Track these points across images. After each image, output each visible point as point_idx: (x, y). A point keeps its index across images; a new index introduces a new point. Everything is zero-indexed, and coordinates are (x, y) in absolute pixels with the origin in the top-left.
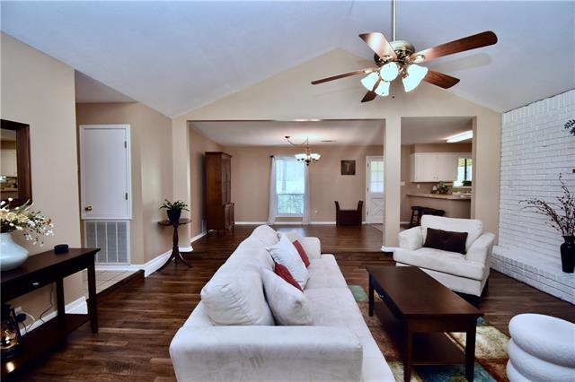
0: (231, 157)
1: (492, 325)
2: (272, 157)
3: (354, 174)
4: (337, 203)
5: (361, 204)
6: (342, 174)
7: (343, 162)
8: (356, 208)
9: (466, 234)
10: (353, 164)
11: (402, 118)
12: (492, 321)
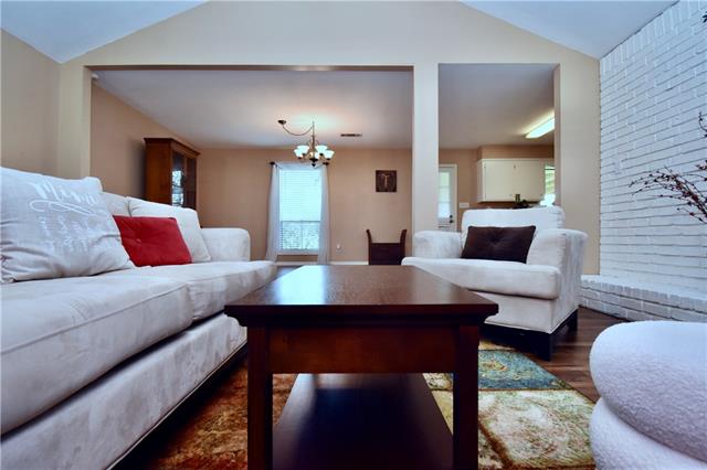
0: (198, 154)
1: (573, 389)
2: (272, 163)
3: (395, 190)
4: (368, 231)
5: (404, 234)
6: (378, 190)
7: (378, 172)
8: (398, 241)
9: (533, 228)
10: (393, 175)
11: (440, 65)
12: (573, 380)
